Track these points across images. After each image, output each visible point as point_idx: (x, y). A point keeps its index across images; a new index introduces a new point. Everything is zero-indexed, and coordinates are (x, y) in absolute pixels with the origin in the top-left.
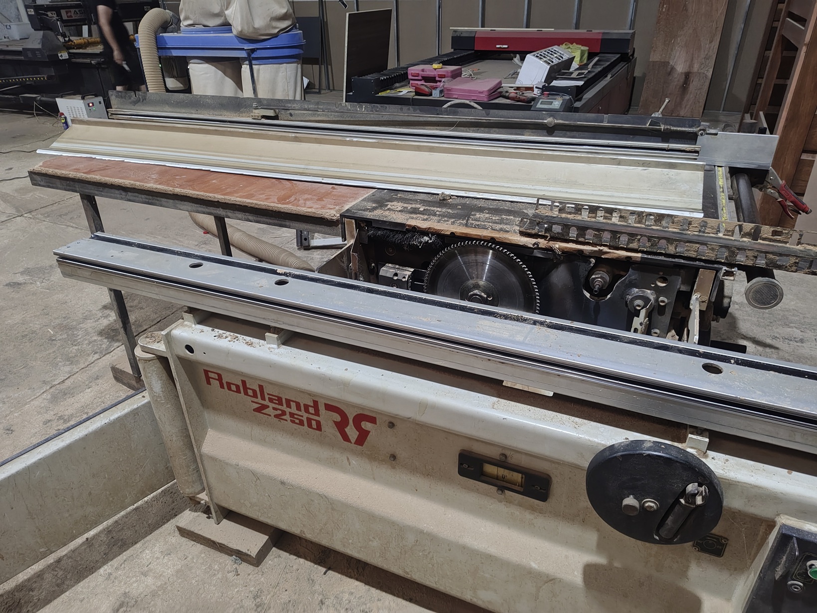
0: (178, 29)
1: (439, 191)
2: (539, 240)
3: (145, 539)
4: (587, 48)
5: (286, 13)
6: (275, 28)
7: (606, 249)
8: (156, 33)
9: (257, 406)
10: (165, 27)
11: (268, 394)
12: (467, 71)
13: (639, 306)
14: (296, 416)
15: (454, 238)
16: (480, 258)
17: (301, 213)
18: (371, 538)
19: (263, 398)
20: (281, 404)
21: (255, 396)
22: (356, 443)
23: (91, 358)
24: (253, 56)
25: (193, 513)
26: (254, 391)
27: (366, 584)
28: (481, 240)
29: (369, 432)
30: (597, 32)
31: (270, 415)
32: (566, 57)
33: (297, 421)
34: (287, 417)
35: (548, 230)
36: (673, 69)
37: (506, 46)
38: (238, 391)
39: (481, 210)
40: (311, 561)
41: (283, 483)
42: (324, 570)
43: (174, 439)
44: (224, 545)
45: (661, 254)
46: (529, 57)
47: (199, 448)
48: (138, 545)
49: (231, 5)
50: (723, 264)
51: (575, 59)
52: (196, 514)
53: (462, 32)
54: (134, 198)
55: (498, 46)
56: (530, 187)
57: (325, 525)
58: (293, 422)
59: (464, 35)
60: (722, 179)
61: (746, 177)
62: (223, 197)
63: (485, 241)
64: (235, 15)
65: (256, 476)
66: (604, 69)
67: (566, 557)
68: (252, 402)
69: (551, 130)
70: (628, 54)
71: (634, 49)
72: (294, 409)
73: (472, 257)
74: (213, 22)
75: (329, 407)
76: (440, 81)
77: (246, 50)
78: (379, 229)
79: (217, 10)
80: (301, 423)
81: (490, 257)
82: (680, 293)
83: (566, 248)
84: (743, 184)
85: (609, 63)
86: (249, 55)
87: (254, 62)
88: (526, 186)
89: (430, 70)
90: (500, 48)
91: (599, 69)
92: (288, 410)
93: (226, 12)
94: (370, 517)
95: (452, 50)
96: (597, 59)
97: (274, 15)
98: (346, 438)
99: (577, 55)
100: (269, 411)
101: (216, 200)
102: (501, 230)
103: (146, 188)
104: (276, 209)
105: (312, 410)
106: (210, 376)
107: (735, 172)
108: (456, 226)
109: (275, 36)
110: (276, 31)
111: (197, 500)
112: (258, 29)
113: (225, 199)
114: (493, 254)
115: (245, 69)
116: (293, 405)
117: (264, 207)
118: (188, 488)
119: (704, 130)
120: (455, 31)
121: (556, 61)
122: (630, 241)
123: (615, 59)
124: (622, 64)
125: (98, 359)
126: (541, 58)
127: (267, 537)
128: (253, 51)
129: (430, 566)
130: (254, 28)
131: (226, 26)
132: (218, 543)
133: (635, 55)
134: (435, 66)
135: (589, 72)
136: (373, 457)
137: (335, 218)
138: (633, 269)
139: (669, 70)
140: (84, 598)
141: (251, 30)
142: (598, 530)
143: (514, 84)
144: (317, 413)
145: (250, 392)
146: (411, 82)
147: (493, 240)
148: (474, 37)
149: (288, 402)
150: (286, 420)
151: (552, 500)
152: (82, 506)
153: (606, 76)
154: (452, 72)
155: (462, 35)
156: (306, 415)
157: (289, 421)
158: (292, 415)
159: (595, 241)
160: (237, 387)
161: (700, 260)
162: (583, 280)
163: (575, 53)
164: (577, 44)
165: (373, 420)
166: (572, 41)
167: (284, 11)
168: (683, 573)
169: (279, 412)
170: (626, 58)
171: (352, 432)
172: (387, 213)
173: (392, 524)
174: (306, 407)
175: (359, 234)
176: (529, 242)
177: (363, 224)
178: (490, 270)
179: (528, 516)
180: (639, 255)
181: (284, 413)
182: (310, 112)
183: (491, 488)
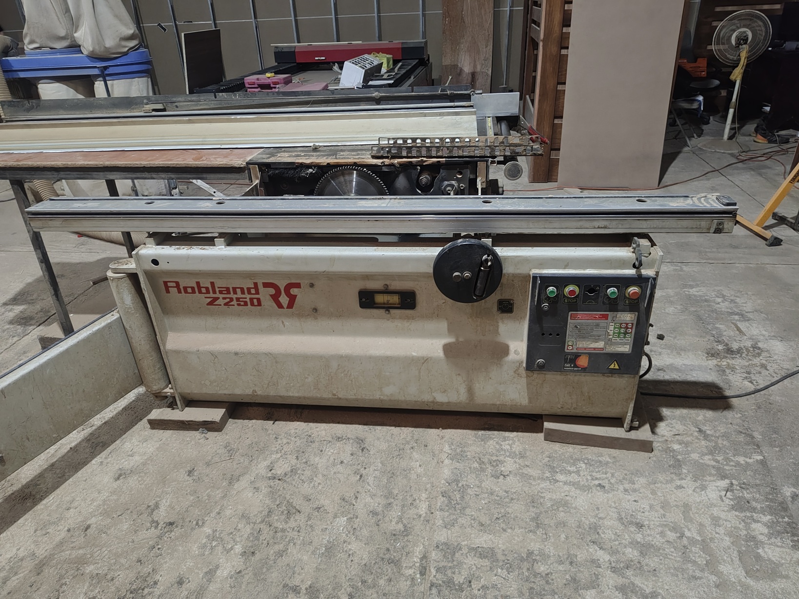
1: (311, 144)
2: (384, 160)
3: (122, 438)
4: (391, 56)
5: (133, 34)
6: (125, 47)
7: (425, 159)
9: (209, 300)
11: (219, 288)
12: (296, 79)
13: (449, 190)
14: (241, 300)
15: (329, 166)
16: (347, 178)
17: (215, 166)
18: (306, 376)
19: (214, 292)
20: (229, 293)
21: (208, 292)
22: (288, 308)
23: (11, 341)
24: (106, 72)
25: (159, 410)
26: (207, 288)
27: (305, 422)
28: (348, 165)
29: (296, 296)
30: (397, 42)
31: (220, 305)
32: (376, 63)
33: (242, 303)
34: (234, 302)
35: (389, 152)
36: (461, 70)
37: (324, 58)
38: (193, 292)
39: (342, 151)
40: (260, 419)
41: (236, 354)
42: (272, 422)
43: (143, 342)
44: (192, 421)
45: (455, 157)
46: (347, 64)
47: (164, 345)
48: (117, 442)
49: (79, 28)
50: (489, 157)
51: (383, 66)
52: (161, 410)
53: (283, 48)
54: (67, 176)
55: (316, 58)
56: (372, 135)
57: (272, 378)
58: (239, 305)
59: (285, 50)
60: (490, 123)
61: (505, 122)
62: (148, 163)
63: (350, 165)
64: (85, 36)
65: (214, 355)
66: (407, 71)
67: (432, 344)
68: (206, 298)
69: (378, 101)
70: (424, 59)
71: (429, 55)
72: (239, 295)
73: (342, 179)
75: (266, 285)
76: (275, 88)
77: (98, 67)
78: (276, 169)
79: (62, 33)
80: (246, 304)
81: (355, 176)
82: (470, 180)
83: (402, 161)
84: (504, 126)
85: (410, 67)
86: (102, 72)
87: (107, 78)
88: (369, 135)
89: (265, 79)
90: (319, 60)
91: (404, 71)
92: (234, 296)
93: (75, 35)
94: (305, 358)
95: (277, 64)
96: (400, 64)
97: (123, 35)
98: (280, 306)
99: (385, 61)
100: (221, 301)
101: (143, 166)
102: (359, 158)
103: (78, 166)
104: (194, 165)
105: (253, 291)
106: (169, 285)
107: (499, 120)
108: (329, 159)
109: (125, 54)
110: (126, 49)
111: (163, 395)
112: (109, 48)
113: (150, 164)
114: (357, 174)
116: (238, 291)
117: (184, 166)
118: (155, 385)
119: (474, 92)
120: (276, 47)
121: (368, 66)
122: (438, 151)
123: (414, 63)
124: (420, 68)
125: (18, 340)
126: (356, 64)
127: (224, 410)
128: (106, 68)
129: (350, 382)
130: (105, 47)
131: (75, 47)
132: (186, 421)
133: (430, 61)
134: (268, 75)
135: (396, 74)
136: (301, 315)
137: (242, 166)
138: (442, 169)
139: (459, 71)
140: (86, 479)
141: (102, 49)
142: (447, 319)
143: (338, 86)
144: (257, 293)
145: (204, 290)
146: (249, 90)
147: (355, 164)
148: (294, 51)
149: (234, 289)
150: (234, 305)
151: (418, 307)
152: (79, 401)
153: (410, 78)
154: (284, 79)
155: (283, 51)
156: (248, 297)
157: (236, 305)
158: (238, 299)
159: (418, 154)
160: (193, 288)
161: (477, 157)
162: (415, 182)
163: (383, 59)
164: (383, 53)
165: (298, 286)
166: (378, 51)
167: (131, 32)
168: (497, 332)
169: (228, 300)
170: (424, 62)
171: (284, 300)
172: (280, 158)
173: (320, 358)
174: (249, 289)
175: (262, 176)
176: (378, 162)
177: (264, 167)
178: (357, 185)
179: (406, 324)
180: (444, 159)
181: (231, 300)
182: (193, 103)
183: (382, 312)
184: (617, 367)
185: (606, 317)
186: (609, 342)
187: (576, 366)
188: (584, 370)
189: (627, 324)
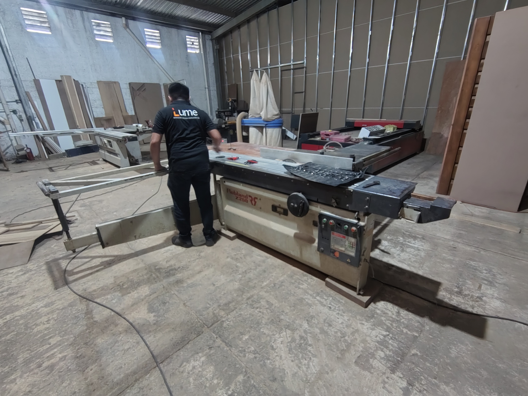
0: (248, 118)
4: (399, 126)
6: (275, 118)
8: (242, 119)
9: (236, 197)
10: (245, 117)
19: (237, 195)
20: (241, 196)
22: (254, 205)
26: (236, 193)
29: (256, 202)
30: (403, 121)
31: (239, 200)
32: (381, 129)
34: (242, 200)
36: (442, 136)
37: (366, 125)
38: (233, 194)
40: (245, 242)
47: (224, 208)
49: (262, 111)
55: (362, 125)
64: (263, 114)
67: (292, 231)
72: (243, 197)
74: (257, 116)
75: (249, 196)
76: (331, 136)
77: (265, 124)
79: (259, 113)
80: (244, 201)
86: (266, 126)
87: (267, 128)
89: (328, 132)
90: (364, 126)
95: (344, 127)
97: (274, 114)
98: (252, 204)
99: (391, 128)
100: (239, 198)
106: (228, 190)
109: (274, 120)
112: (269, 118)
115: (264, 129)
120: (348, 120)
121: (373, 130)
126: (368, 129)
128: (267, 124)
131: (260, 117)
134: (330, 131)
136: (257, 209)
141: (267, 118)
142: (297, 223)
143: (356, 137)
144: (247, 198)
146: (321, 136)
148: (354, 122)
151: (288, 216)
155: (351, 121)
160: (233, 192)
164: (391, 125)
165: (257, 198)
167: (277, 113)
168: (312, 233)
171: (253, 202)
174: (245, 196)
179: (285, 221)
181: (241, 198)
183: (278, 214)
184: (350, 261)
185: (344, 237)
186: (346, 249)
187: (334, 255)
188: (337, 258)
189: (353, 243)
